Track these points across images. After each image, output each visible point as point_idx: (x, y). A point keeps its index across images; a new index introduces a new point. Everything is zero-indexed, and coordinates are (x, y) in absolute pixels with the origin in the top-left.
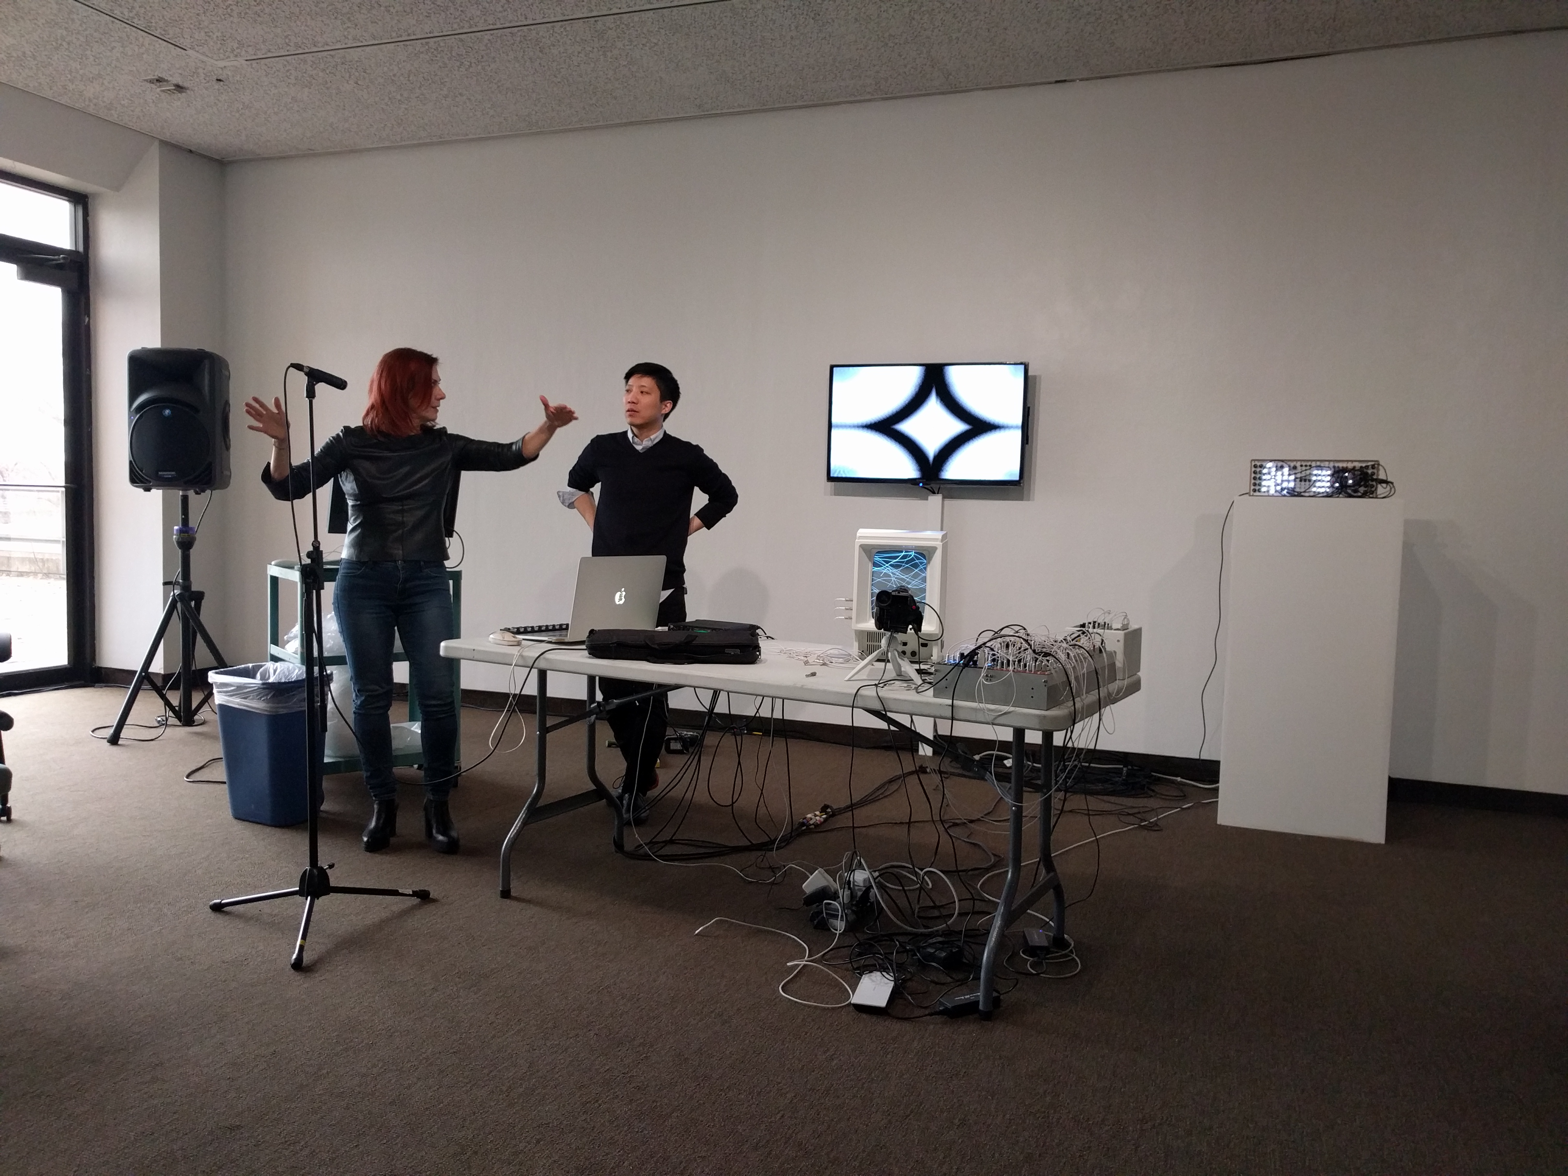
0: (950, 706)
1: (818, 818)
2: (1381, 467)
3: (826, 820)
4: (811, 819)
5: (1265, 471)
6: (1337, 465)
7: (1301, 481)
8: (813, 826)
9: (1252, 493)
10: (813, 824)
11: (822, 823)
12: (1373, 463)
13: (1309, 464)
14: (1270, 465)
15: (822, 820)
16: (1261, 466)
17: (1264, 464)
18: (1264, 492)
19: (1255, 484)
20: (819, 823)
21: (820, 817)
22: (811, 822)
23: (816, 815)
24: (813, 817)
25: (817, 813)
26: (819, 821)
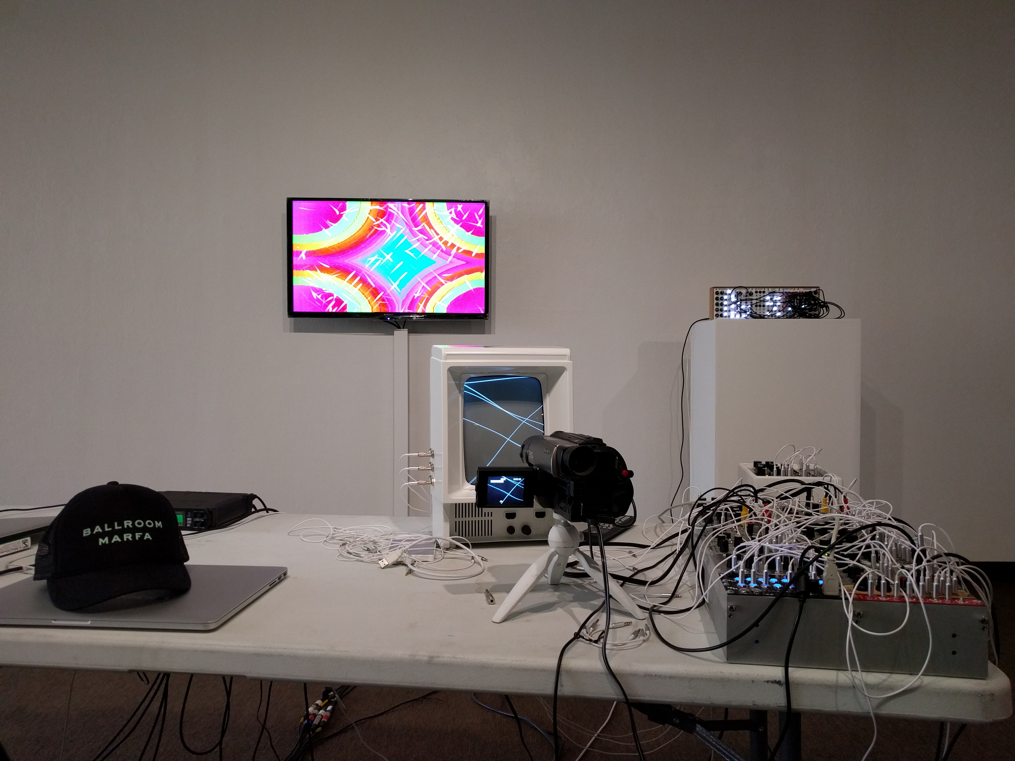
0: (779, 683)
1: (321, 712)
2: (821, 292)
3: (332, 711)
4: (315, 715)
5: (725, 297)
6: (785, 291)
7: (756, 306)
8: (319, 729)
9: (715, 317)
10: (318, 726)
11: (330, 719)
12: (815, 289)
13: (762, 290)
14: (729, 291)
15: (328, 714)
16: (722, 293)
17: (724, 291)
18: (726, 317)
19: (717, 310)
20: (326, 720)
21: (326, 710)
22: (316, 722)
23: (319, 708)
24: (316, 711)
25: (319, 702)
26: (326, 716)
